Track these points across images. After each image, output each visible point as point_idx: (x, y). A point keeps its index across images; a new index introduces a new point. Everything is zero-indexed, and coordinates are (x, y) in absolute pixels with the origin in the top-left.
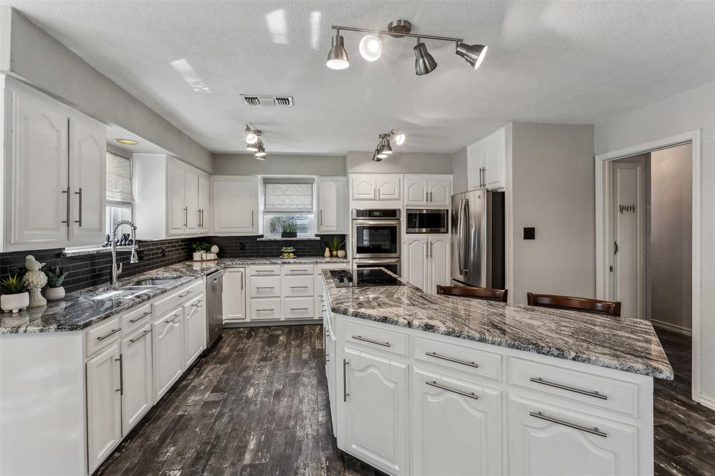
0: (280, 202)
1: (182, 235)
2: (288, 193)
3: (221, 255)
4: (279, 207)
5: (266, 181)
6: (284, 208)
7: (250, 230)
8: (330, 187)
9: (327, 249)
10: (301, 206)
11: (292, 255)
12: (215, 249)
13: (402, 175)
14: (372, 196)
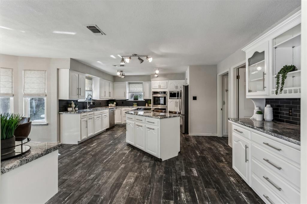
0: (133, 89)
1: (104, 99)
2: (136, 87)
3: (117, 105)
5: (129, 83)
6: (134, 91)
7: (124, 98)
8: (147, 84)
9: (147, 104)
10: (140, 91)
11: (136, 105)
12: (115, 103)
13: (168, 81)
14: (158, 87)
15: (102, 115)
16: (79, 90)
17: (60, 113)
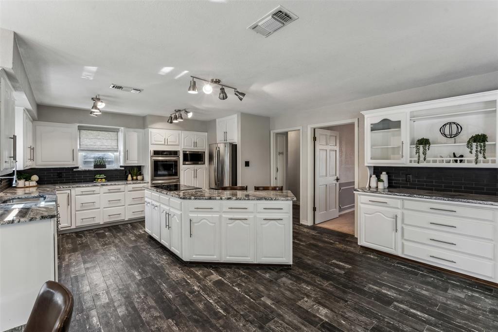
0: (92, 143)
2: (99, 137)
3: (40, 183)
4: (92, 147)
5: (80, 128)
6: (96, 147)
8: (134, 135)
9: (130, 176)
10: (109, 147)
11: (104, 180)
12: (35, 178)
14: (163, 143)
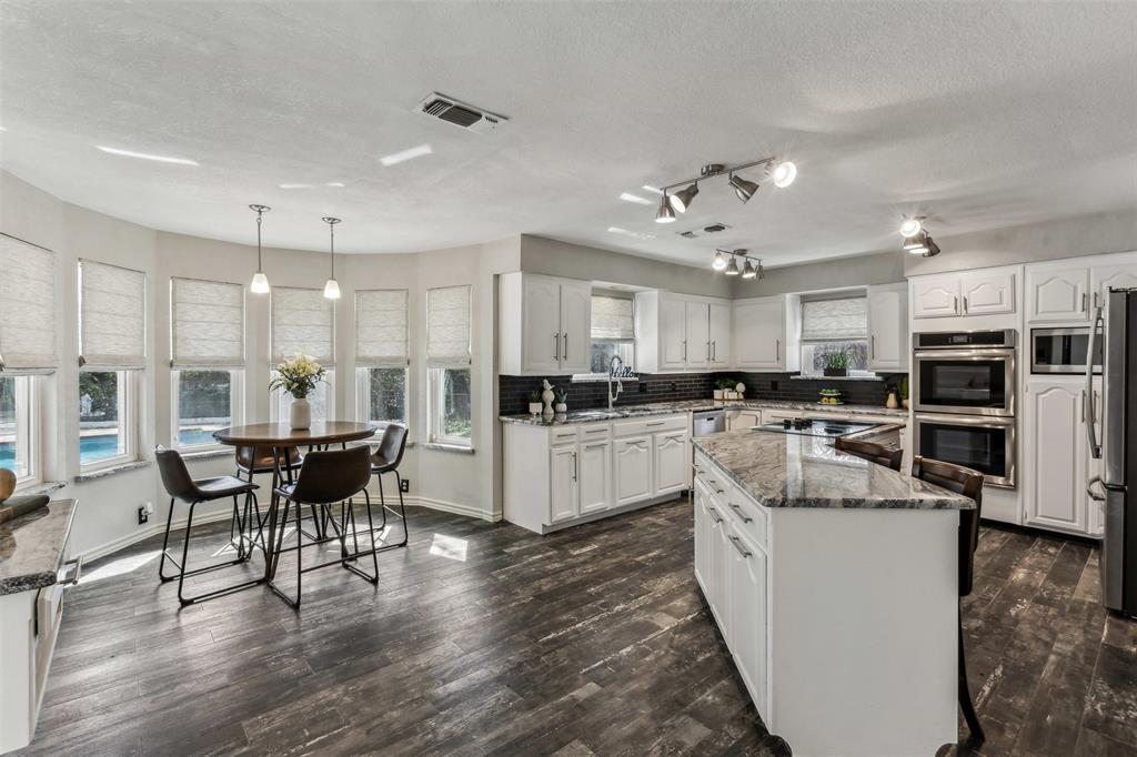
0: (822, 327)
1: (682, 369)
2: (835, 313)
3: (746, 395)
4: (821, 333)
5: (805, 300)
6: (829, 334)
7: (776, 364)
8: (887, 298)
9: (892, 396)
10: (853, 331)
11: (833, 401)
12: (741, 387)
15: (653, 438)
16: (563, 340)
17: (505, 418)
